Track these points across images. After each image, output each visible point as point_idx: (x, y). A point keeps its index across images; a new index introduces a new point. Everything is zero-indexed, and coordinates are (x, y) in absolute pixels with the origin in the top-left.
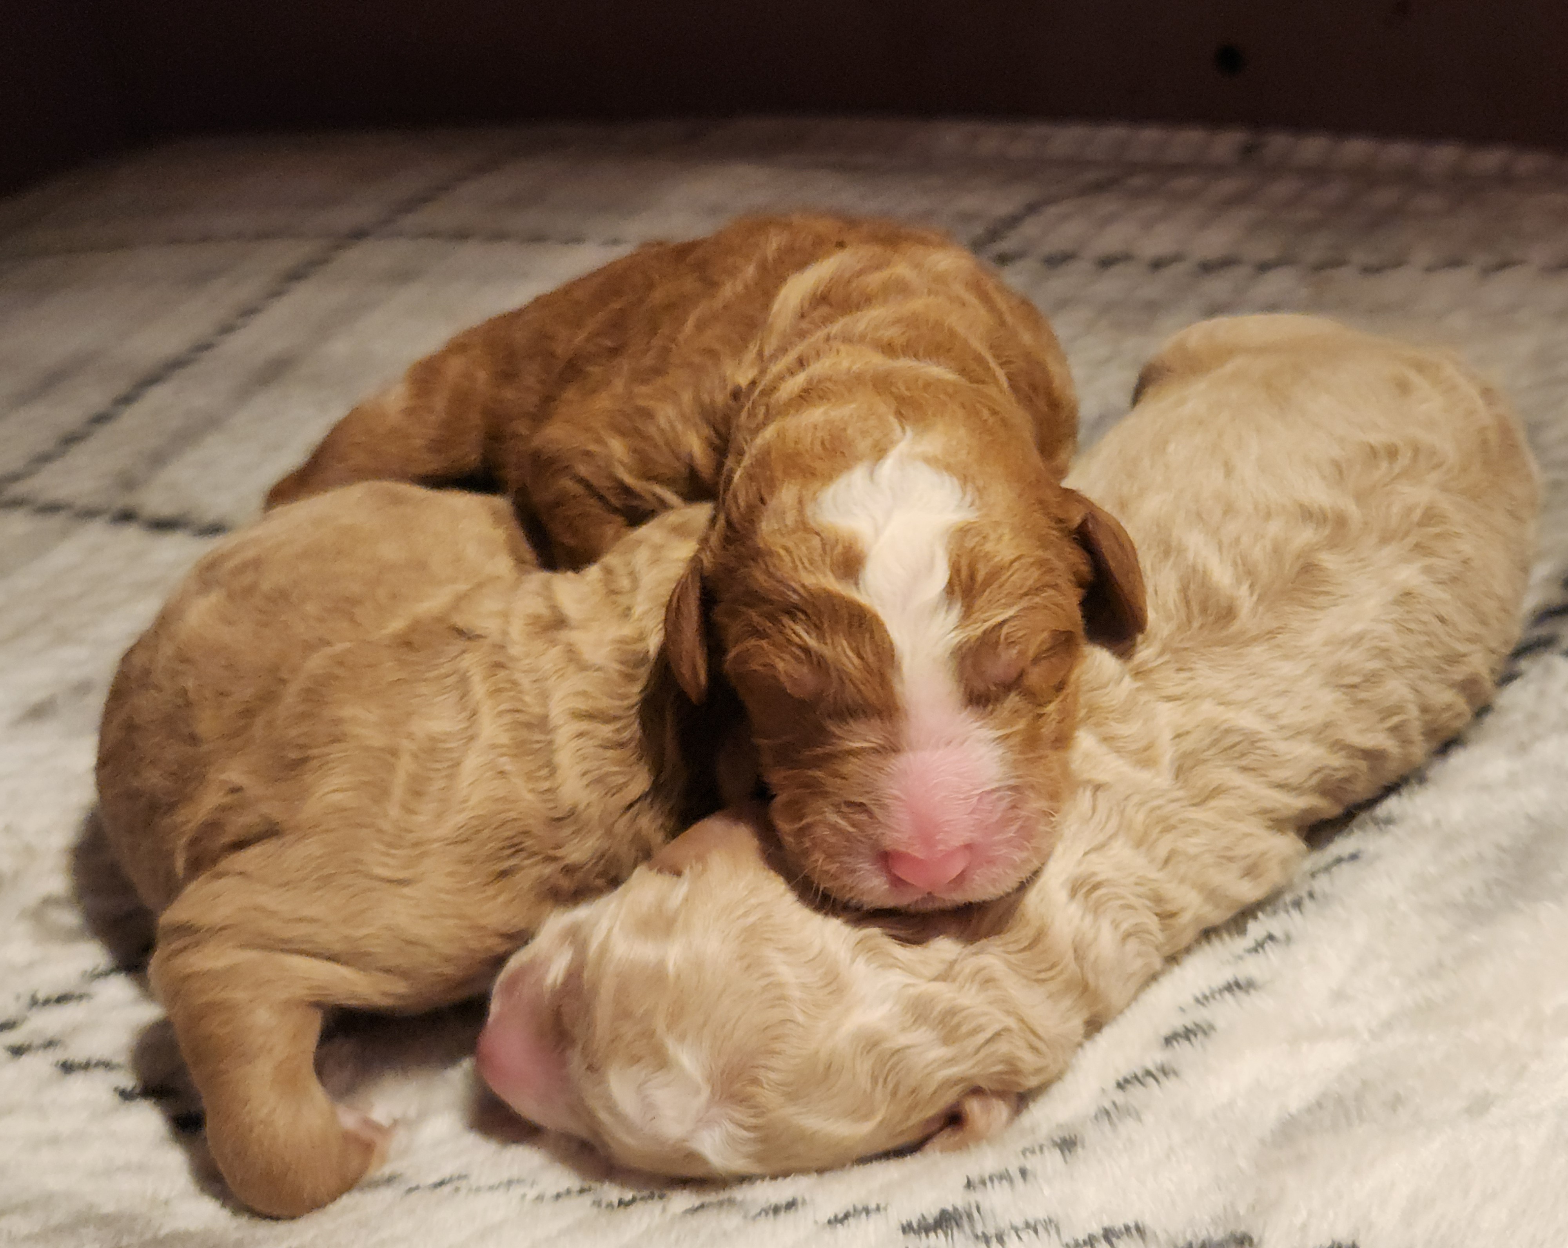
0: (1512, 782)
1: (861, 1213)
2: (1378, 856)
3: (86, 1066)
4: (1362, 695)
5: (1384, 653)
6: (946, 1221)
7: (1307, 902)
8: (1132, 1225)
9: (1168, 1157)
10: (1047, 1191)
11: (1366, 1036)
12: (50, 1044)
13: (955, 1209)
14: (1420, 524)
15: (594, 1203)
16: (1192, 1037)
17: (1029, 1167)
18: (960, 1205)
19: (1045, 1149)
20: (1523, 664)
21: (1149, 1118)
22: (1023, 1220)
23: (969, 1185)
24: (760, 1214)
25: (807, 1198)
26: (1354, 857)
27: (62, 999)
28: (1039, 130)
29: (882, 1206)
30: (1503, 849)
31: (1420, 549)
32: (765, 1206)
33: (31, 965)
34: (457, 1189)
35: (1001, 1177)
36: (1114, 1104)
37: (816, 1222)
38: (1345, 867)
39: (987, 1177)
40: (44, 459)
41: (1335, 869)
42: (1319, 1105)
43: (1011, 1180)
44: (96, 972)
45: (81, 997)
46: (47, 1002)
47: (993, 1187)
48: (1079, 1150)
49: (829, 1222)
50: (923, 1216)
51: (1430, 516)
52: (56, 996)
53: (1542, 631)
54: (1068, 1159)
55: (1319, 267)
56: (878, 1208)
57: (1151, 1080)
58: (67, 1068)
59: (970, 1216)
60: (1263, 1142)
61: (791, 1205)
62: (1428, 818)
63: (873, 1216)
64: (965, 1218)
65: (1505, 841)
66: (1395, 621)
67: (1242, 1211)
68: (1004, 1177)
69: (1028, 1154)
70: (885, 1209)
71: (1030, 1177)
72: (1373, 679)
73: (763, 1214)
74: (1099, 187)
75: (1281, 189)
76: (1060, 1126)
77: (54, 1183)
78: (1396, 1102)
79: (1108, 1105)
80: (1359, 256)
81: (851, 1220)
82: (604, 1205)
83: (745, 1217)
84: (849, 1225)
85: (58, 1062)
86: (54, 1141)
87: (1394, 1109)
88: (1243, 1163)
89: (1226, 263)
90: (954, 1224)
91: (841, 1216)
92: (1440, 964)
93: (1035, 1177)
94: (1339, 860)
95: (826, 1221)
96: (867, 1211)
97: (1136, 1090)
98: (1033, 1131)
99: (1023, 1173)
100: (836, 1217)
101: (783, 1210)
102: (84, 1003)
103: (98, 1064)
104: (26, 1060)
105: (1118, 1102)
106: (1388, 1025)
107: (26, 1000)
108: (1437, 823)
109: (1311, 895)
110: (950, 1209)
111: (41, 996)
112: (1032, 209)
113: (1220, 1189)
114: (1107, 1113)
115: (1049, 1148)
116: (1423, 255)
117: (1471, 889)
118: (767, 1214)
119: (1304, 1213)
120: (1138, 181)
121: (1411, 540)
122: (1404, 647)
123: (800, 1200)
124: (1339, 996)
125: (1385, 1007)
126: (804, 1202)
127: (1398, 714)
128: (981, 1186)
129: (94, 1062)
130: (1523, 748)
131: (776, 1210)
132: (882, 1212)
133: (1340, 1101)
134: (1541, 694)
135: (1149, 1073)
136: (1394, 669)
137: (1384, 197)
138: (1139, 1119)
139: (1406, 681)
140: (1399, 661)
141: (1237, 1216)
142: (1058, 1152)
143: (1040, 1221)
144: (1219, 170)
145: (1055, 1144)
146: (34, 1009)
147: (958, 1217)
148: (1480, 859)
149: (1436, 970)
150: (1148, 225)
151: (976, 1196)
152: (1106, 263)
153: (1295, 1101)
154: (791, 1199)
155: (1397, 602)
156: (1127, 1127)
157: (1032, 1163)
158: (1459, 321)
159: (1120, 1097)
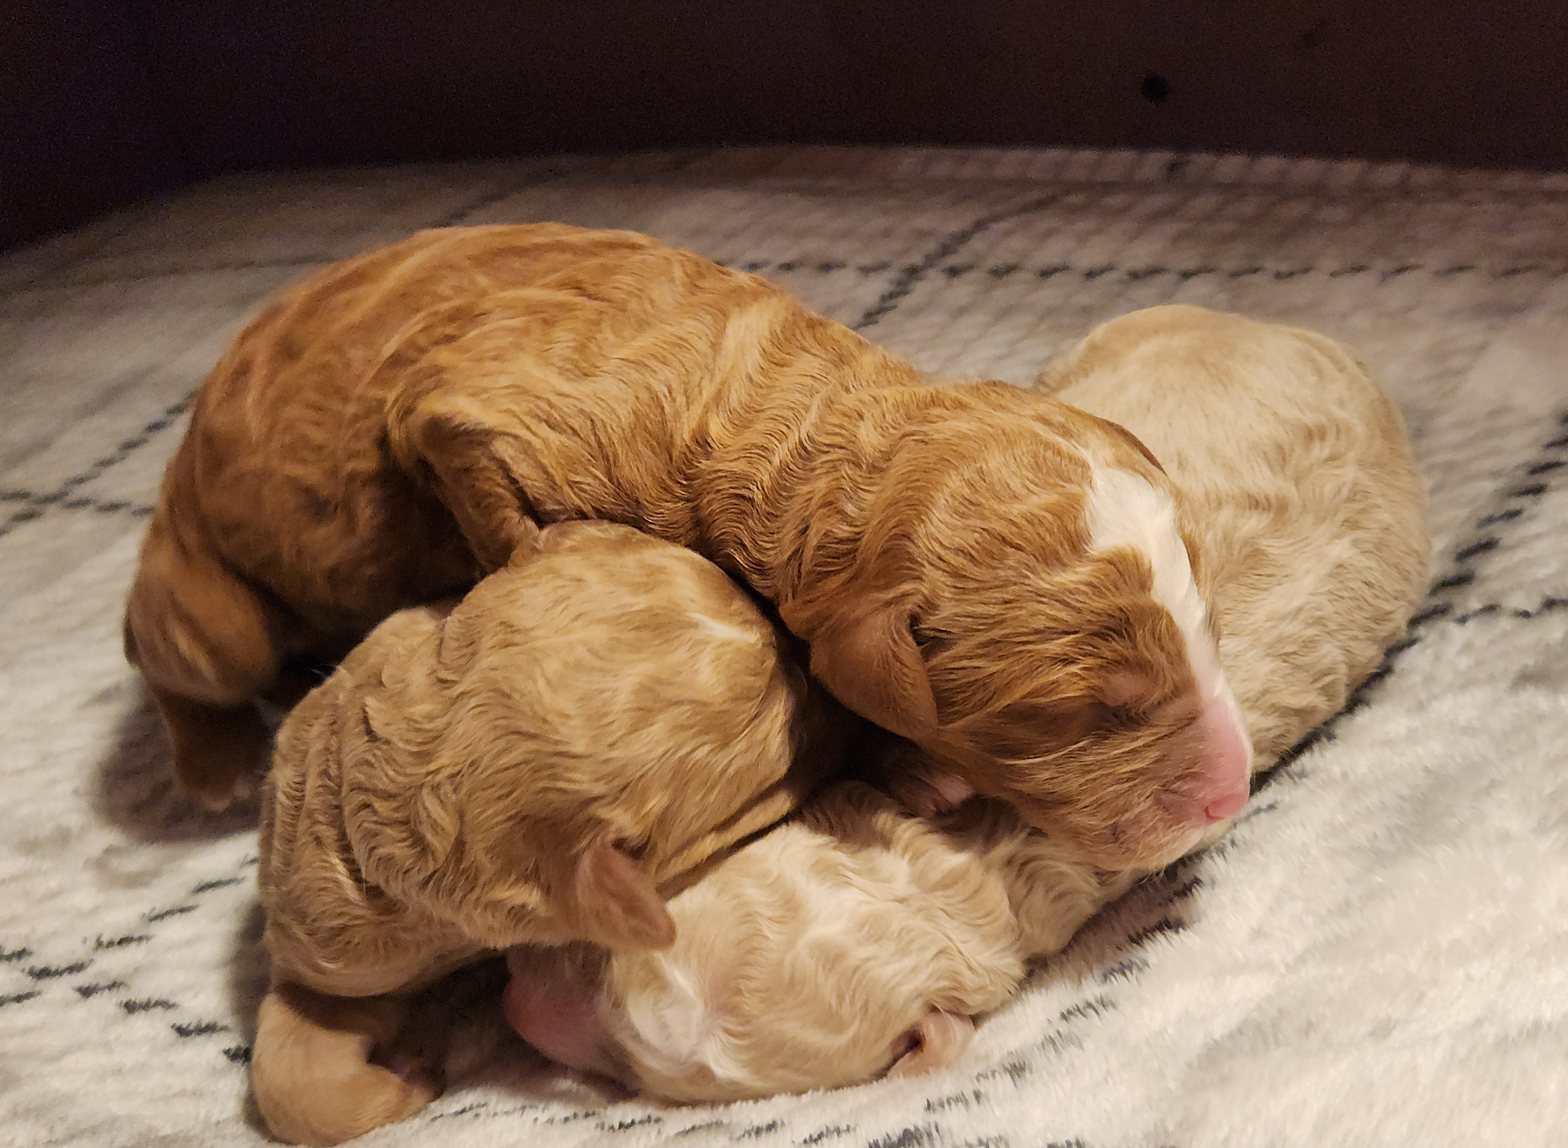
0: (1411, 737)
1: (833, 1133)
2: (1293, 806)
3: (146, 1006)
4: (1300, 660)
5: (1319, 621)
6: (909, 1140)
7: (1229, 848)
8: (1073, 1141)
9: (1106, 1080)
10: (998, 1113)
11: (1283, 970)
12: (114, 985)
13: (917, 1129)
14: (1349, 500)
15: (597, 1126)
16: (1128, 972)
17: (982, 1090)
18: (921, 1125)
19: (997, 1074)
20: (1421, 631)
21: (1088, 1045)
22: (976, 1138)
23: (929, 1106)
24: (744, 1135)
25: (785, 1120)
26: (1271, 807)
27: (124, 941)
28: (988, 153)
29: (852, 1126)
30: (1402, 798)
31: (1351, 524)
32: (748, 1128)
33: (95, 910)
34: (477, 1115)
35: (957, 1100)
36: (1058, 1032)
37: (793, 1142)
38: (1262, 815)
39: (945, 1100)
40: (107, 463)
41: (1254, 819)
42: (1240, 1031)
43: (966, 1103)
44: (153, 914)
45: (140, 939)
46: (111, 944)
47: (950, 1109)
48: (1027, 1074)
49: (805, 1141)
50: (888, 1135)
51: (1356, 494)
52: (118, 939)
53: (1439, 601)
54: (1017, 1083)
55: (1235, 275)
56: (848, 1129)
57: (1091, 1012)
58: (130, 1007)
59: (929, 1135)
60: (1189, 1065)
61: (771, 1127)
62: (1336, 770)
63: (844, 1136)
64: (925, 1137)
65: (1406, 792)
66: (1330, 592)
67: (1171, 1128)
68: (960, 1099)
69: (981, 1078)
70: (854, 1130)
71: (983, 1099)
72: (1310, 645)
73: (746, 1135)
74: (1040, 205)
75: (1204, 203)
76: (1010, 1053)
77: (118, 1108)
78: (1309, 1027)
79: (1053, 1034)
80: (1271, 264)
81: (824, 1140)
82: (606, 1127)
83: (731, 1139)
84: (822, 1144)
85: (122, 1001)
86: (119, 1071)
87: (1307, 1034)
88: (1172, 1085)
89: (1154, 271)
90: (915, 1142)
91: (815, 1136)
92: (1348, 903)
93: (988, 1100)
94: (1258, 811)
95: (802, 1141)
96: (838, 1131)
97: (1078, 1021)
98: (987, 1057)
99: (977, 1096)
100: (811, 1137)
101: (765, 1132)
102: (144, 944)
103: (157, 1004)
104: (94, 1000)
105: (1061, 1031)
106: (1301, 959)
107: (92, 943)
108: (1345, 775)
109: (1233, 843)
110: (912, 1129)
111: (105, 939)
112: (980, 226)
113: (1151, 1108)
114: (1053, 1041)
115: (1000, 1074)
116: (1329, 262)
117: (1375, 835)
118: (750, 1135)
119: (1226, 1129)
120: (1074, 199)
121: (1340, 517)
122: (1336, 613)
123: (779, 1122)
124: (1258, 933)
125: (1299, 944)
126: (783, 1123)
127: (1329, 674)
128: (939, 1108)
129: (153, 1002)
130: (1421, 707)
131: (758, 1131)
132: (852, 1133)
133: (1259, 1027)
134: (1438, 657)
135: (1090, 1005)
136: (1328, 633)
137: (1295, 209)
138: (1081, 1047)
139: (1338, 644)
140: (1332, 626)
141: (1166, 1132)
142: (1008, 1076)
143: (992, 1139)
144: (1146, 188)
145: (1006, 1070)
146: (100, 951)
147: (919, 1136)
148: (1383, 806)
149: (1344, 909)
150: (1083, 239)
151: (933, 1118)
152: (1046, 273)
153: (1219, 1029)
154: (771, 1122)
155: (1331, 575)
156: (1071, 1053)
157: (984, 1087)
158: (1361, 321)
159: (1063, 1027)
